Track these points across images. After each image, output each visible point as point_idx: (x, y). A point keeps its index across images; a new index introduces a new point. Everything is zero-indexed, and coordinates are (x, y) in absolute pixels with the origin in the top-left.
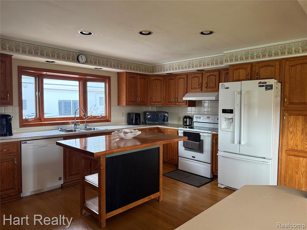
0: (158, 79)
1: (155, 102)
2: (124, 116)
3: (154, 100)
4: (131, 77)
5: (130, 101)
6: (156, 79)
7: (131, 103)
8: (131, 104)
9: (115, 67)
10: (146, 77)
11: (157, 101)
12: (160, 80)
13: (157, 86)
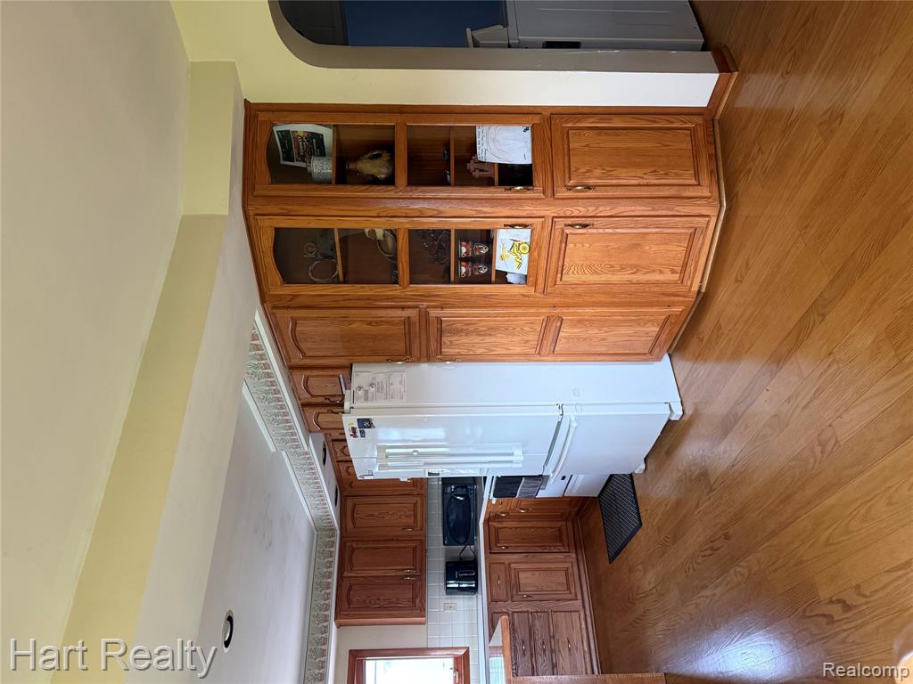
0: (353, 512)
1: (415, 516)
2: (454, 601)
3: (411, 520)
4: (349, 602)
5: (414, 602)
6: (353, 516)
7: (418, 601)
8: (420, 601)
9: (327, 627)
10: (348, 544)
11: (412, 513)
12: (355, 505)
13: (372, 515)
